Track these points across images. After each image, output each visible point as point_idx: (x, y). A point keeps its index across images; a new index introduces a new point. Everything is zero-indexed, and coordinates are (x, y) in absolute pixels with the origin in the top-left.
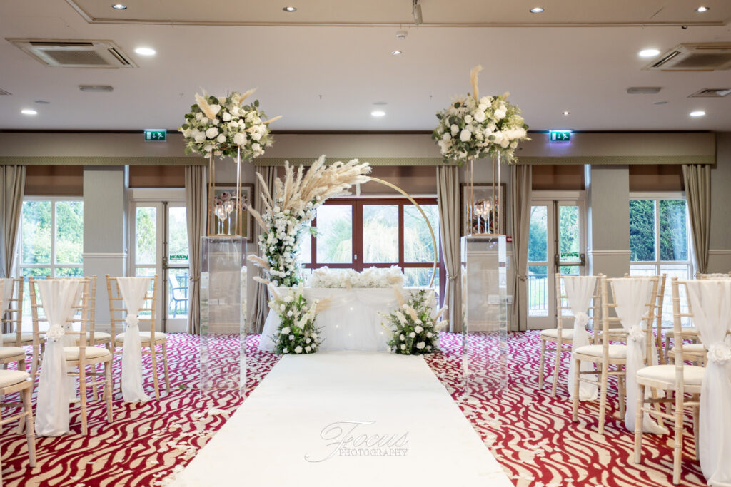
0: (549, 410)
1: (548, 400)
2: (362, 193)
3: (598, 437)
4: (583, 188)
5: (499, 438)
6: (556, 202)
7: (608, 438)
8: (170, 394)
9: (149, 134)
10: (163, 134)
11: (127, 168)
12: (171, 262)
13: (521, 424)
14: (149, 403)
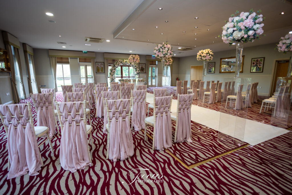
4: (156, 65)
6: (152, 67)
9: (84, 52)
10: (87, 52)
11: (78, 58)
12: (88, 77)
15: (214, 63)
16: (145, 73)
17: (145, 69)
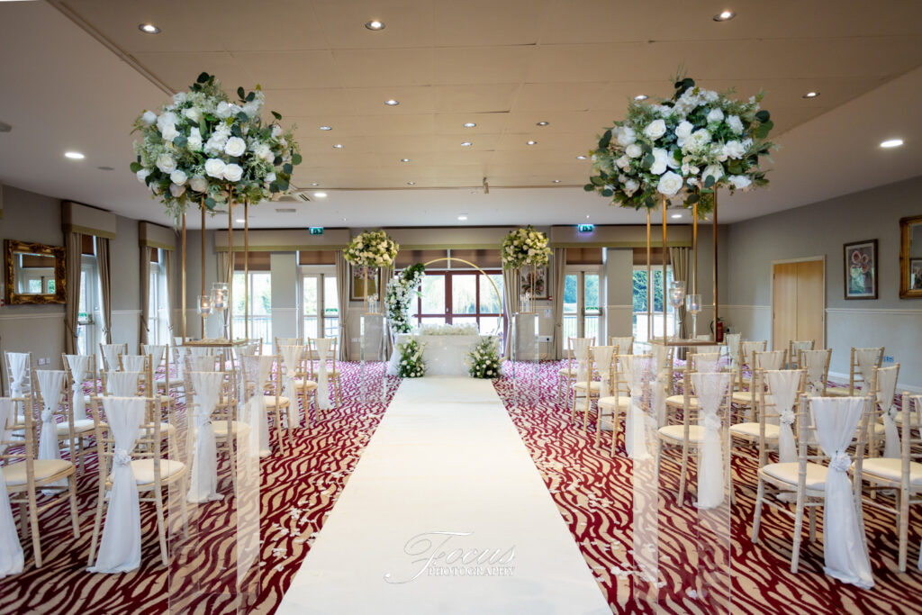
0: (561, 417)
1: (562, 410)
2: (452, 267)
3: (583, 433)
4: (601, 263)
5: (529, 433)
6: (583, 272)
7: (588, 434)
8: (343, 405)
9: (312, 230)
10: (321, 229)
11: (298, 252)
12: (326, 314)
13: (542, 426)
14: (334, 410)
15: (872, 245)
16: (548, 298)
17: (545, 285)
